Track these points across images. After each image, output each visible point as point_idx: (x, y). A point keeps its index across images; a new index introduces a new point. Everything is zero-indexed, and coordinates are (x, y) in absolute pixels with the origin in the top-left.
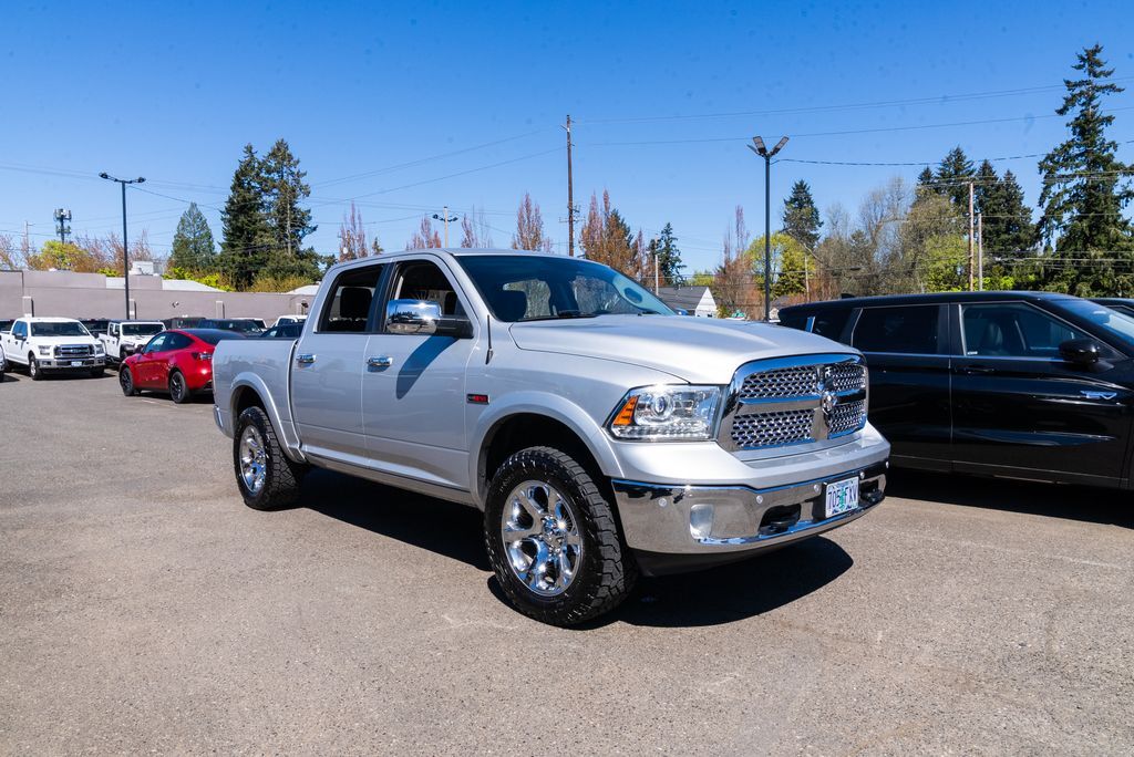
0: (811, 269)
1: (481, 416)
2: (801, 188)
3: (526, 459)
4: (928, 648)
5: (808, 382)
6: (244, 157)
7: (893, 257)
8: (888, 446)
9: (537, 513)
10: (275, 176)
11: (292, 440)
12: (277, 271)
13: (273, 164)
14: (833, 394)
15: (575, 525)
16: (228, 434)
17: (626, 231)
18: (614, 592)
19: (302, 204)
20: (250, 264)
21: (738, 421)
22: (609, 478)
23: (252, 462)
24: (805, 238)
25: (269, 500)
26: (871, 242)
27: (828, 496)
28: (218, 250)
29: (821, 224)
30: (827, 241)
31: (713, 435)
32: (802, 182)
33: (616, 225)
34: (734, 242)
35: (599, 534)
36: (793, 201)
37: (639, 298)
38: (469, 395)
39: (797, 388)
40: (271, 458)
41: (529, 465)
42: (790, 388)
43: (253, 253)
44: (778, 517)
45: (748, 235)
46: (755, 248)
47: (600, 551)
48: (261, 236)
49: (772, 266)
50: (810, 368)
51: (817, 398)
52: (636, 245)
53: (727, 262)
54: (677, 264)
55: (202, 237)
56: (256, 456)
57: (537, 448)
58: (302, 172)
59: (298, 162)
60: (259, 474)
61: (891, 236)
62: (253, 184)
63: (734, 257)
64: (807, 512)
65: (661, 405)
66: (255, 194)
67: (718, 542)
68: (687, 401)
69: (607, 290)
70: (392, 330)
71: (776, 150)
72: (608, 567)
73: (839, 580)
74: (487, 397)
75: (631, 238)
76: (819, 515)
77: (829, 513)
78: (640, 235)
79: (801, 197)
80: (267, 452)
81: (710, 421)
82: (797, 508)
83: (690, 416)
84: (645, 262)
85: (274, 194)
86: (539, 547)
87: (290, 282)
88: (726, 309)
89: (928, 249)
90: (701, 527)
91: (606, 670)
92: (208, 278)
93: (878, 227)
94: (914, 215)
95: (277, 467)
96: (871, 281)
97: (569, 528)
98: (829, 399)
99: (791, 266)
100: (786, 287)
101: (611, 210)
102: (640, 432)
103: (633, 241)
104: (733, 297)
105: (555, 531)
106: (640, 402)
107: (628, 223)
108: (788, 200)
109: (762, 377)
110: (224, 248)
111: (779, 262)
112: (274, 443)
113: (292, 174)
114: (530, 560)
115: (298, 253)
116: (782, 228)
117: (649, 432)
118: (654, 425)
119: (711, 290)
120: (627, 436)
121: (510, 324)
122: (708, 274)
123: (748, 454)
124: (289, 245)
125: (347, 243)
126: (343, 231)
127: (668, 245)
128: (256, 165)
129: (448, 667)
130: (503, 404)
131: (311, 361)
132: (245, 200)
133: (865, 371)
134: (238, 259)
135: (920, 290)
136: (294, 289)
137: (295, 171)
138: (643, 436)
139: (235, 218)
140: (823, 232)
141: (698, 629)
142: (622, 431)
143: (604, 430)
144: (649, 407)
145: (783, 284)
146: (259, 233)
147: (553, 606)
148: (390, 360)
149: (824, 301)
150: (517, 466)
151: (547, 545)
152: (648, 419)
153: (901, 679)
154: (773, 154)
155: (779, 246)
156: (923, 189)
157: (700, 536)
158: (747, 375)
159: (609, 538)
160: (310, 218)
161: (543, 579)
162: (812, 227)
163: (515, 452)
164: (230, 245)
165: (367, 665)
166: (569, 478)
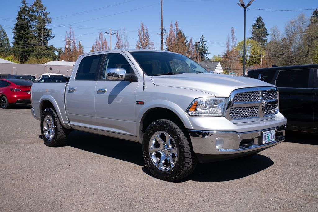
0: (263, 54)
1: (141, 110)
2: (259, 20)
3: (158, 124)
4: (299, 189)
5: (257, 97)
6: (22, 5)
7: (299, 49)
8: (286, 120)
9: (161, 142)
10: (36, 14)
11: (65, 120)
12: (38, 55)
13: (35, 9)
14: (265, 101)
15: (175, 146)
16: (38, 119)
17: (185, 38)
18: (189, 169)
19: (48, 27)
20: (26, 52)
21: (232, 110)
22: (188, 129)
23: (48, 129)
24: (261, 41)
25: (56, 143)
26: (289, 42)
27: (263, 136)
28: (12, 45)
29: (268, 35)
30: (271, 42)
31: (223, 115)
32: (260, 17)
33: (181, 36)
34: (231, 43)
35: (184, 149)
36: (256, 25)
37: (195, 67)
38: (137, 102)
39: (253, 99)
40: (57, 127)
41: (159, 125)
42: (250, 99)
43: (27, 47)
44: (246, 143)
45: (236, 40)
46: (239, 46)
47: (184, 155)
48: (31, 40)
49: (247, 53)
50: (257, 92)
51: (260, 102)
52: (189, 44)
53: (227, 51)
54: (206, 52)
55: (4, 40)
56: (50, 126)
57: (162, 120)
58: (48, 12)
59: (46, 8)
60: (51, 133)
61: (298, 39)
62: (26, 17)
63: (230, 50)
64: (256, 141)
65: (206, 104)
66: (28, 22)
67: (225, 151)
68: (215, 102)
69: (177, 63)
70: (109, 79)
71: (249, 5)
72: (187, 160)
73: (268, 169)
74: (143, 102)
75: (187, 41)
76: (260, 143)
77: (264, 142)
78: (191, 40)
79: (259, 23)
80: (55, 125)
81: (222, 110)
82: (253, 140)
83: (215, 108)
84: (193, 51)
85: (36, 22)
86: (162, 154)
87: (44, 59)
88: (227, 71)
89: (314, 45)
90: (219, 146)
91: (187, 193)
92: (8, 57)
93: (293, 36)
94: (309, 31)
95: (59, 130)
96: (288, 60)
97: (173, 147)
98: (264, 102)
99: (254, 53)
100: (253, 62)
101: (179, 30)
102: (198, 113)
103: (187, 43)
104: (230, 66)
105: (168, 149)
106: (198, 103)
107: (185, 35)
108: (254, 24)
109: (240, 95)
110: (14, 45)
111: (250, 51)
112: (58, 122)
113: (43, 13)
114: (159, 160)
115: (46, 47)
116: (251, 36)
117: (201, 113)
118: (203, 111)
119: (221, 63)
120: (194, 115)
121: (151, 76)
122: (219, 57)
123: (236, 121)
124: (43, 44)
125: (68, 43)
126: (66, 38)
127: (202, 44)
128: (27, 9)
129: (133, 192)
130: (149, 104)
131: (74, 90)
132: (23, 24)
133: (278, 93)
134: (20, 49)
135: (311, 63)
136: (46, 63)
137: (45, 12)
138: (199, 115)
139: (19, 32)
140: (269, 38)
141: (218, 182)
142: (192, 113)
143: (186, 113)
144: (201, 105)
145: (251, 61)
146: (30, 38)
147: (167, 174)
148: (106, 90)
149: (269, 68)
150: (155, 126)
151: (165, 154)
152: (201, 109)
153: (288, 197)
154: (247, 6)
155: (250, 45)
156: (314, 19)
157: (219, 149)
158: (235, 94)
159: (187, 150)
160: (51, 33)
161: (164, 166)
162: (264, 36)
163: (154, 121)
164: (17, 43)
165: (105, 192)
166: (174, 130)
